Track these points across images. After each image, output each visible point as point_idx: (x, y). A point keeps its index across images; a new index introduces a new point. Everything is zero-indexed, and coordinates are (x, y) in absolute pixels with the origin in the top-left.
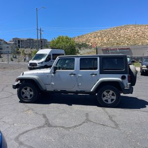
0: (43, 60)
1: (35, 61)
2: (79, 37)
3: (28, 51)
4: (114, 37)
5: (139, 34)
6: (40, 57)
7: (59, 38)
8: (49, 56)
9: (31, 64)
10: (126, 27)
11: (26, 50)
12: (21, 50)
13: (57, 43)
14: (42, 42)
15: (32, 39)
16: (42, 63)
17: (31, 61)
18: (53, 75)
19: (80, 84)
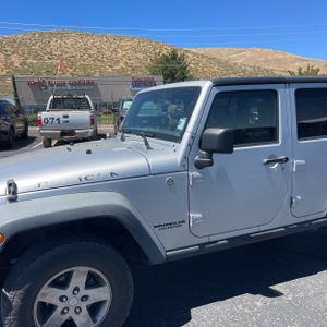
4: (36, 55)
5: (91, 52)
10: (62, 36)
18: (196, 174)
19: (299, 198)
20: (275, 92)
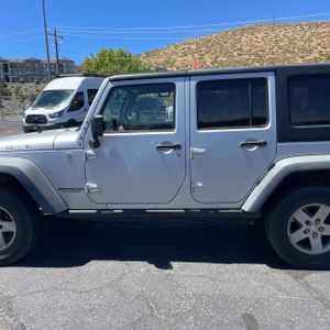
0: (64, 105)
1: (41, 111)
2: (148, 55)
3: (29, 88)
4: (227, 53)
6: (54, 97)
7: (103, 55)
8: (79, 94)
9: (30, 119)
10: (253, 30)
11: (24, 86)
12: (11, 87)
13: (98, 67)
14: (61, 66)
15: (38, 61)
16: (60, 113)
17: (30, 111)
18: (90, 152)
19: (200, 184)
20: (174, 85)
